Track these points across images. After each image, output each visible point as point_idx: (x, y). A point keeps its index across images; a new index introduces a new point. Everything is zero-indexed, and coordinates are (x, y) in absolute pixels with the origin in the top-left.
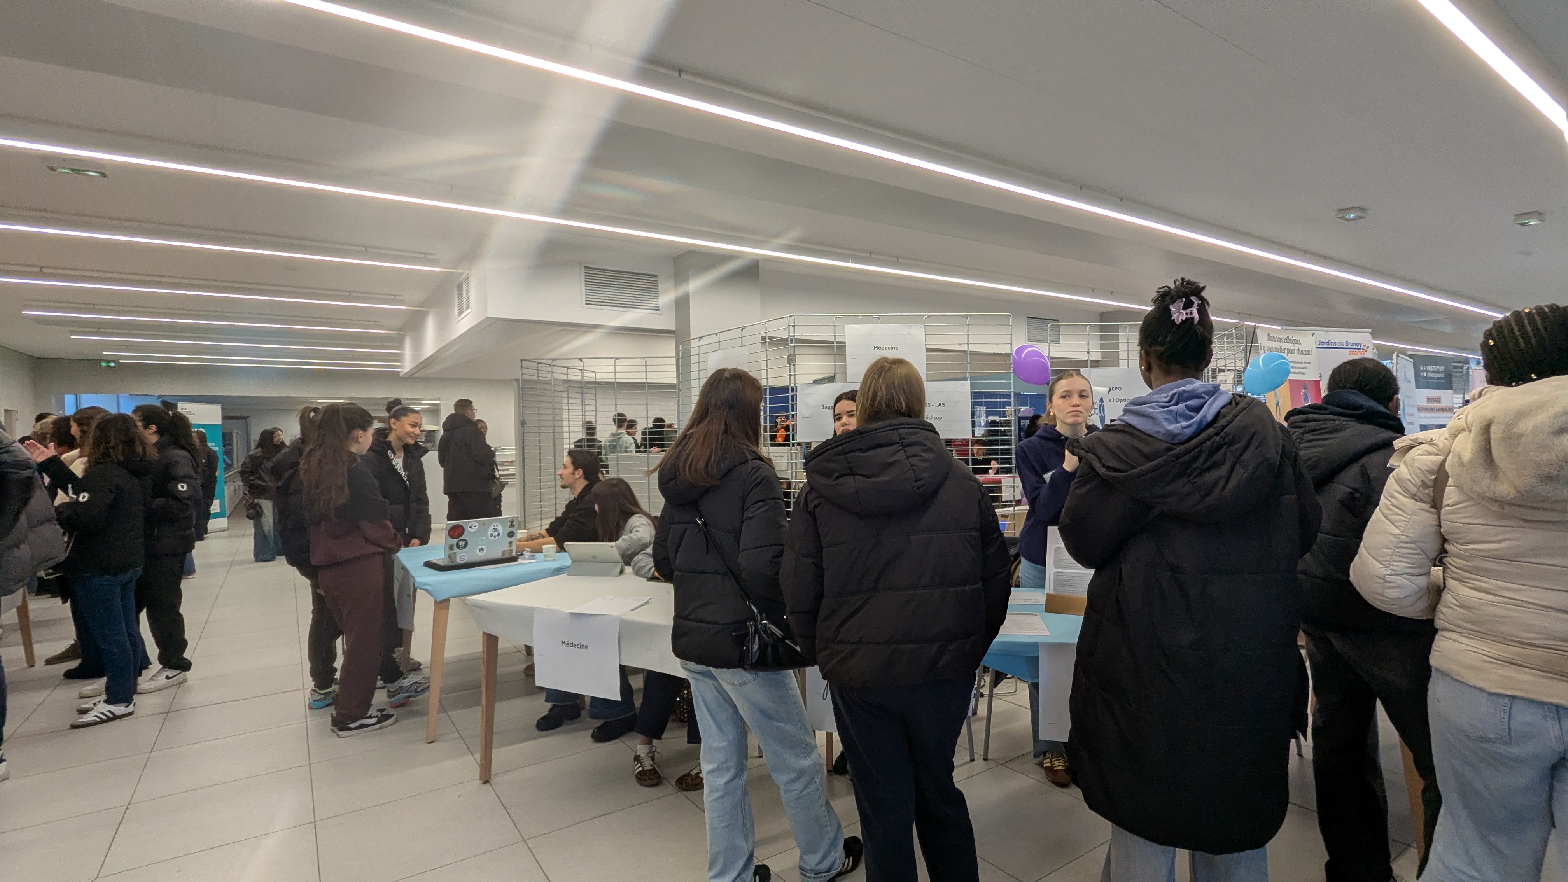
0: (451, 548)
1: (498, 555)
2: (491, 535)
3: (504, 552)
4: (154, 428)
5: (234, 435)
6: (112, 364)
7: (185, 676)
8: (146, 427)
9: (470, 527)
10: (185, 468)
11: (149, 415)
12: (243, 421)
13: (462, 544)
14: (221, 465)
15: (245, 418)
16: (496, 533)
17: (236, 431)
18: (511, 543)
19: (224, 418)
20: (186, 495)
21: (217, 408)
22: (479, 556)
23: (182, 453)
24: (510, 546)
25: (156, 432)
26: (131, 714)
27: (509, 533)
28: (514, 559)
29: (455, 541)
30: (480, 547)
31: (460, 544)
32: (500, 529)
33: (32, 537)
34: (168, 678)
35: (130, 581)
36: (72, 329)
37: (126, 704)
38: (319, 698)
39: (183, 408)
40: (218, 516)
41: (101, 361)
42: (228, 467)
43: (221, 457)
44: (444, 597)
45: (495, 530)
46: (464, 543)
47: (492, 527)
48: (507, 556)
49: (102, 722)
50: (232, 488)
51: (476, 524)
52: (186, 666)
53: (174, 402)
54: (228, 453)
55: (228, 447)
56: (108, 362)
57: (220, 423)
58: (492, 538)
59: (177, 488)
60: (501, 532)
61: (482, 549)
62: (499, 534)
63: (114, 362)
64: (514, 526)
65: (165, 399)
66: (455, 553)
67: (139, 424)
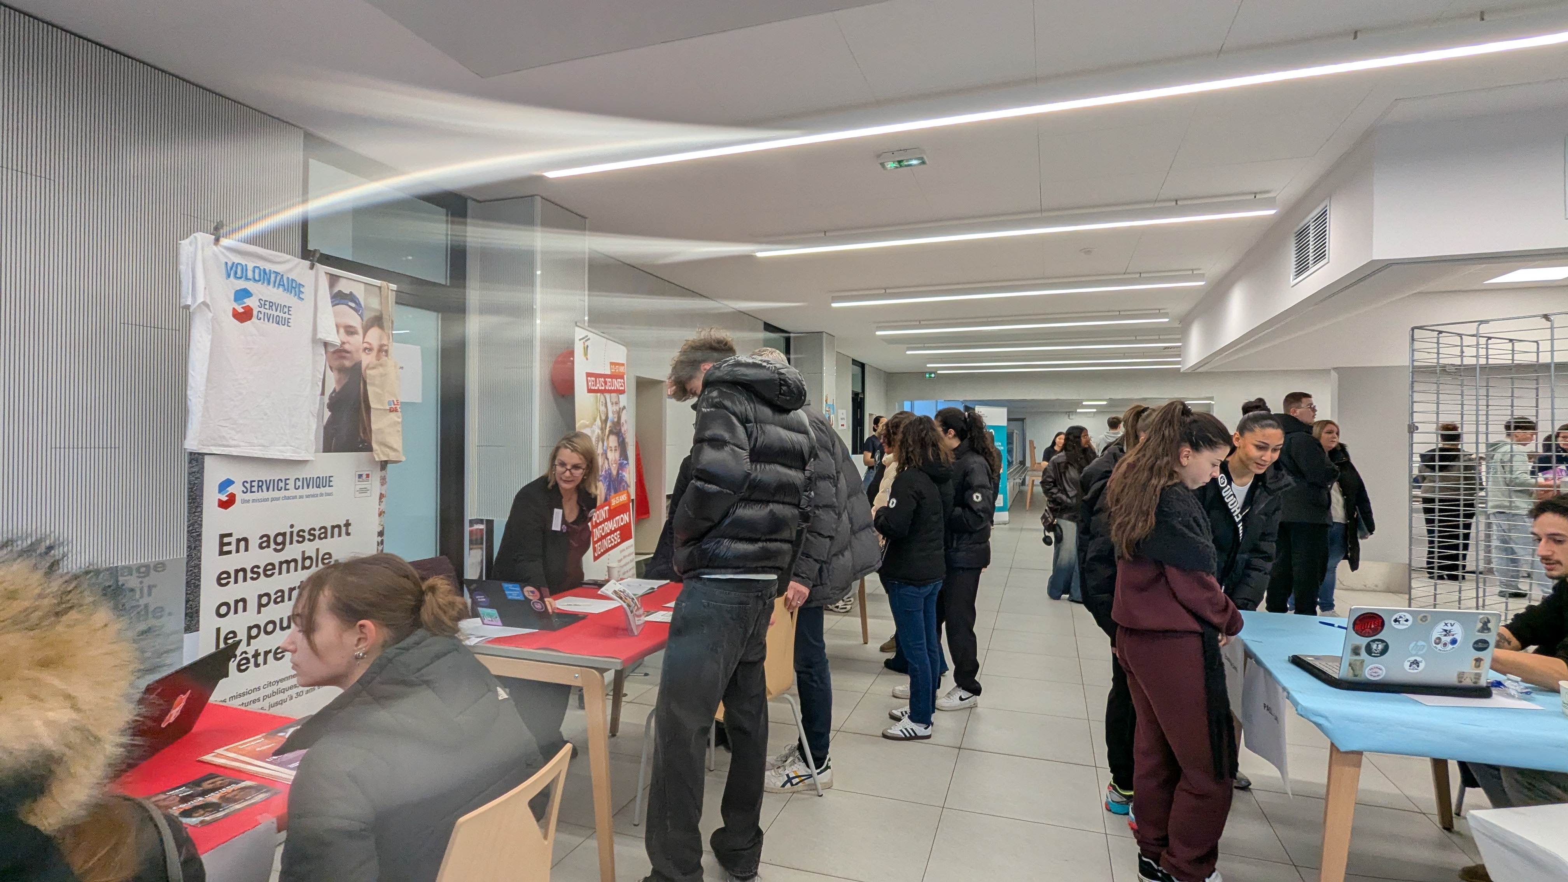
0: (1356, 651)
1: (1450, 678)
2: (1438, 641)
3: (1461, 675)
4: (952, 432)
5: (1015, 434)
6: (933, 375)
7: (976, 701)
8: (946, 431)
9: (1396, 621)
10: (980, 478)
11: (948, 419)
12: (1020, 423)
13: (1377, 647)
14: (1004, 464)
15: (1023, 420)
16: (1448, 639)
17: (1015, 431)
18: (1478, 660)
19: (1009, 420)
20: (980, 507)
21: (1003, 411)
22: (1406, 673)
23: (980, 459)
24: (1478, 666)
25: (955, 436)
26: (929, 737)
27: (1476, 643)
28: (1483, 692)
29: (1363, 641)
30: (1412, 659)
31: (1374, 646)
32: (1458, 631)
33: (854, 542)
34: (961, 699)
35: (932, 594)
36: (908, 346)
37: (925, 726)
38: (1120, 800)
39: (979, 410)
40: (1001, 509)
41: (926, 373)
42: (1010, 464)
43: (1005, 456)
44: (1355, 747)
45: (1447, 632)
46: (1381, 647)
47: (1441, 627)
48: (1468, 682)
49: (906, 739)
50: (1012, 484)
51: (1408, 616)
52: (976, 690)
53: (972, 407)
54: (1010, 452)
55: (1010, 446)
56: (931, 373)
57: (1006, 425)
58: (1439, 646)
59: (972, 498)
60: (1459, 637)
61: (1416, 663)
62: (1454, 642)
63: (934, 373)
64: (1489, 630)
65: (968, 404)
66: (1363, 661)
67: (940, 429)
